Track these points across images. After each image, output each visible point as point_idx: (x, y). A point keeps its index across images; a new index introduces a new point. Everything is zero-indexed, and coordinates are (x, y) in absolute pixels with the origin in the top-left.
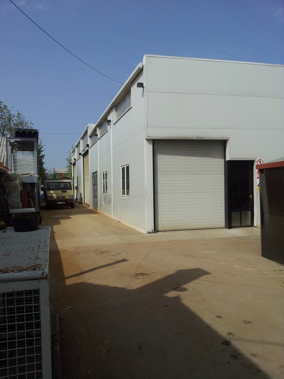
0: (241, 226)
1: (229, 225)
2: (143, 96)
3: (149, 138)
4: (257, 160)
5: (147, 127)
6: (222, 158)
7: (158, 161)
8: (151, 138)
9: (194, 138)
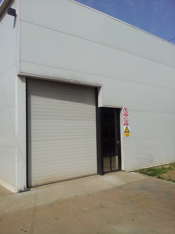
0: (111, 171)
1: (101, 171)
2: (14, 26)
3: (22, 74)
4: (124, 108)
5: (20, 61)
6: (94, 105)
7: (32, 103)
8: (24, 74)
9: (71, 81)
